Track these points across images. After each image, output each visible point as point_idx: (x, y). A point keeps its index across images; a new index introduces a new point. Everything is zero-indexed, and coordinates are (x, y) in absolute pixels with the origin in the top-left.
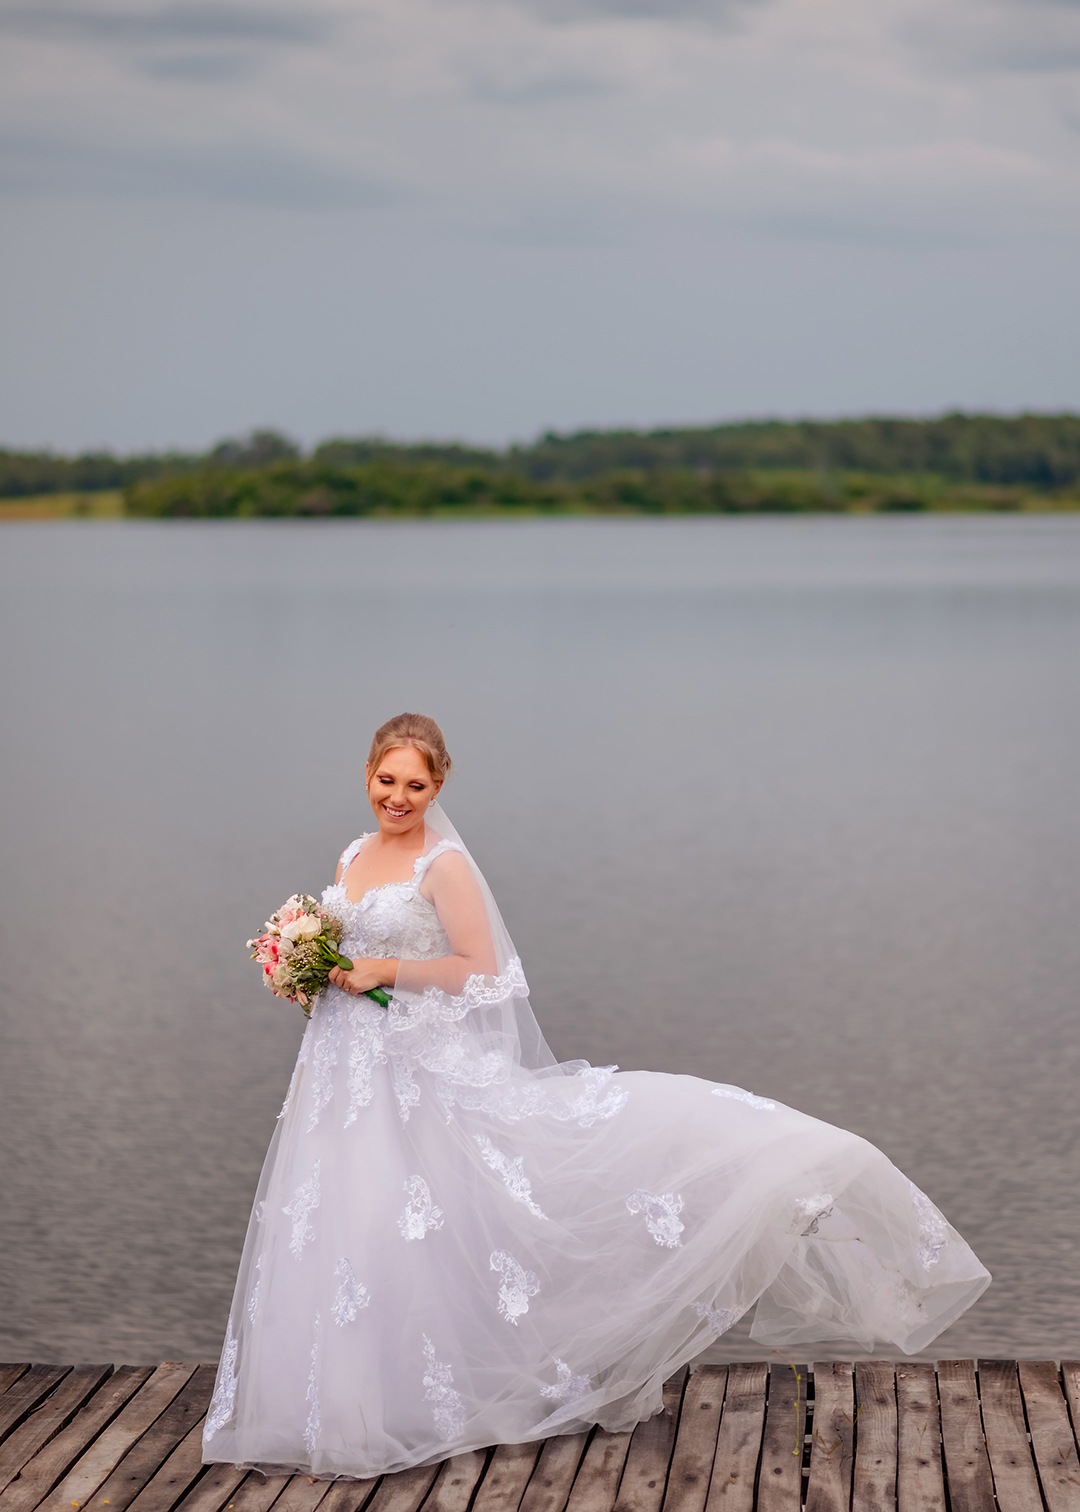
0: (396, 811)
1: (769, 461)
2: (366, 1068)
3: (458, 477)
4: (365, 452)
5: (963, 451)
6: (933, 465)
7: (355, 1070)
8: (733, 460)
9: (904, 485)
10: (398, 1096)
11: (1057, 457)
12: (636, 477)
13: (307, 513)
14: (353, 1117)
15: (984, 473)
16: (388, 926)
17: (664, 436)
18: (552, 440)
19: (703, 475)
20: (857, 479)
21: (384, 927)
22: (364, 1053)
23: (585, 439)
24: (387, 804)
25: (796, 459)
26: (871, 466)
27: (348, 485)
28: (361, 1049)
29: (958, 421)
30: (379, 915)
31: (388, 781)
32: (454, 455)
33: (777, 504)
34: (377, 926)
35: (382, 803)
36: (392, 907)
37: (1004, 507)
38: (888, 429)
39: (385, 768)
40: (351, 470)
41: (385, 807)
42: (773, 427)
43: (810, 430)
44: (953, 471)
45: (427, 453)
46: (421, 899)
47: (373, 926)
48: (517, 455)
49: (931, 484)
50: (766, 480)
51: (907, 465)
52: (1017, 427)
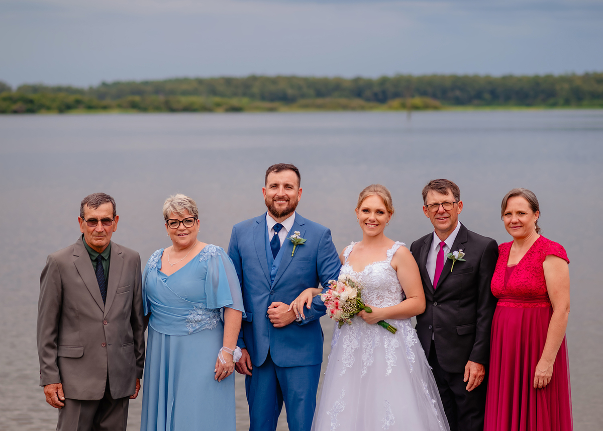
0: (372, 224)
1: (185, 93)
2: (371, 348)
3: (71, 99)
4: (35, 89)
5: (256, 90)
6: (244, 94)
7: (366, 349)
8: (172, 92)
9: (235, 102)
10: (387, 361)
11: (290, 92)
12: (137, 98)
13: (15, 112)
14: (365, 372)
15: (263, 98)
16: (379, 281)
17: (146, 83)
18: (104, 84)
19: (161, 98)
20: (217, 99)
21: (378, 282)
22: (370, 341)
23: (117, 84)
24: (368, 222)
25: (195, 92)
26: (222, 95)
27: (31, 101)
28: (369, 339)
29: (254, 78)
30: (374, 276)
31: (366, 211)
32: (69, 90)
33: (189, 109)
34: (374, 281)
35: (365, 222)
36: (380, 272)
37: (272, 110)
38: (228, 81)
39: (365, 205)
40: (31, 96)
41: (366, 224)
42: (185, 80)
43: (200, 81)
44: (252, 96)
45: (59, 89)
46: (392, 268)
47: (372, 282)
48: (92, 90)
49: (245, 101)
50: (185, 100)
51: (235, 94)
52: (274, 81)
